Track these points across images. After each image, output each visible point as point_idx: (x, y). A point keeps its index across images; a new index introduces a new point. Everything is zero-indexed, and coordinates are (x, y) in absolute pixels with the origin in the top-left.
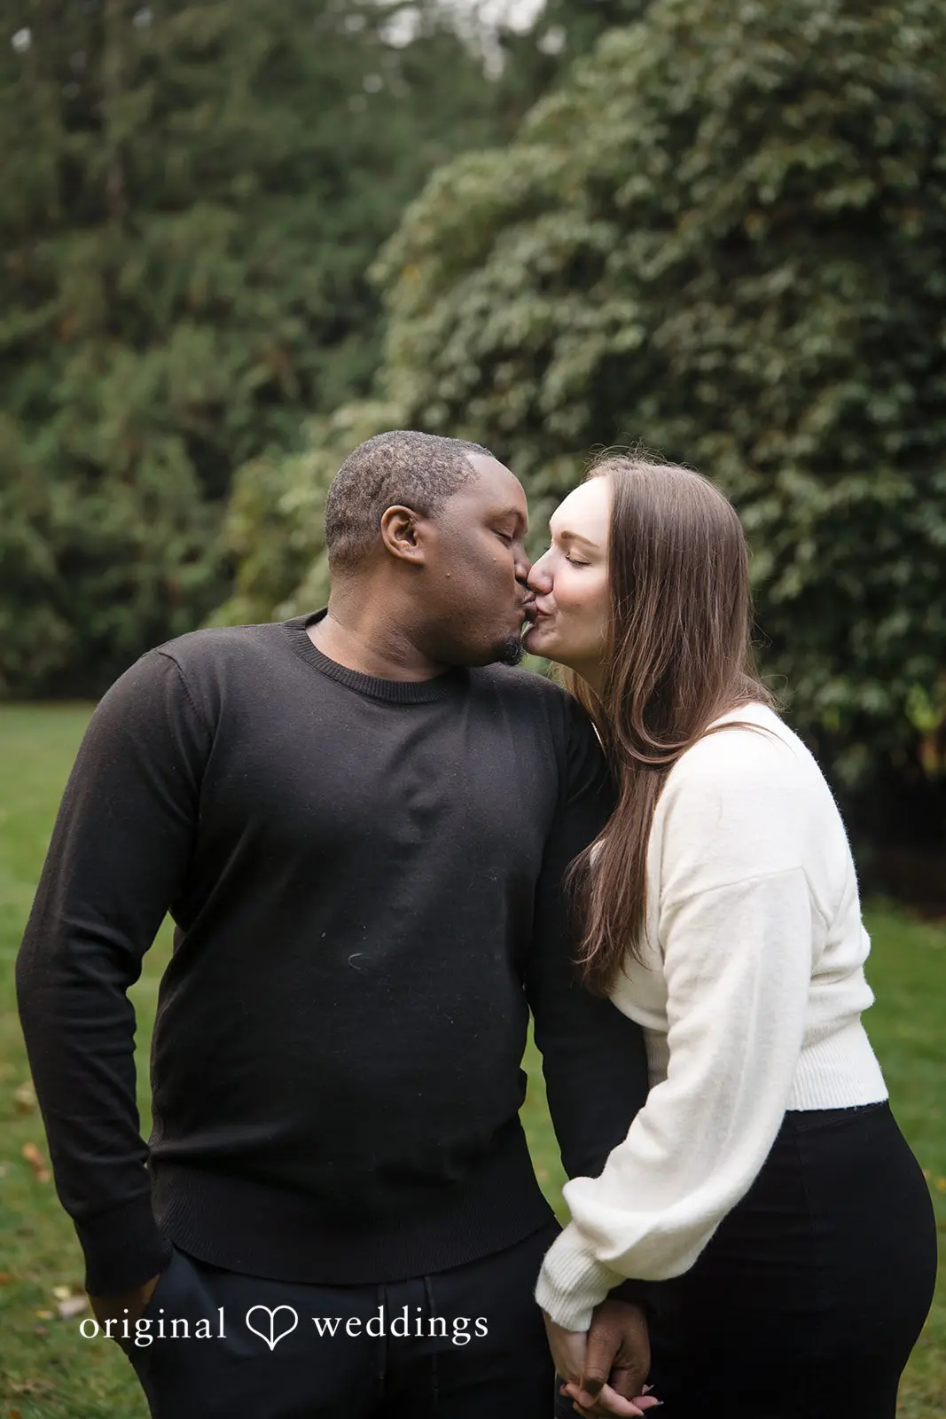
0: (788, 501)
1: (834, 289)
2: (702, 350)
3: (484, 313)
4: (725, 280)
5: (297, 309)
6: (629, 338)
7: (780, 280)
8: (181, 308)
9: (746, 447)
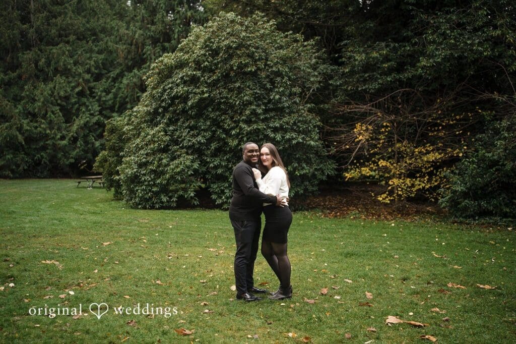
0: (241, 129)
1: (248, 87)
2: (222, 98)
3: (171, 88)
4: (225, 83)
5: (88, 71)
6: (206, 95)
7: (237, 85)
8: (56, 71)
9: (232, 118)
